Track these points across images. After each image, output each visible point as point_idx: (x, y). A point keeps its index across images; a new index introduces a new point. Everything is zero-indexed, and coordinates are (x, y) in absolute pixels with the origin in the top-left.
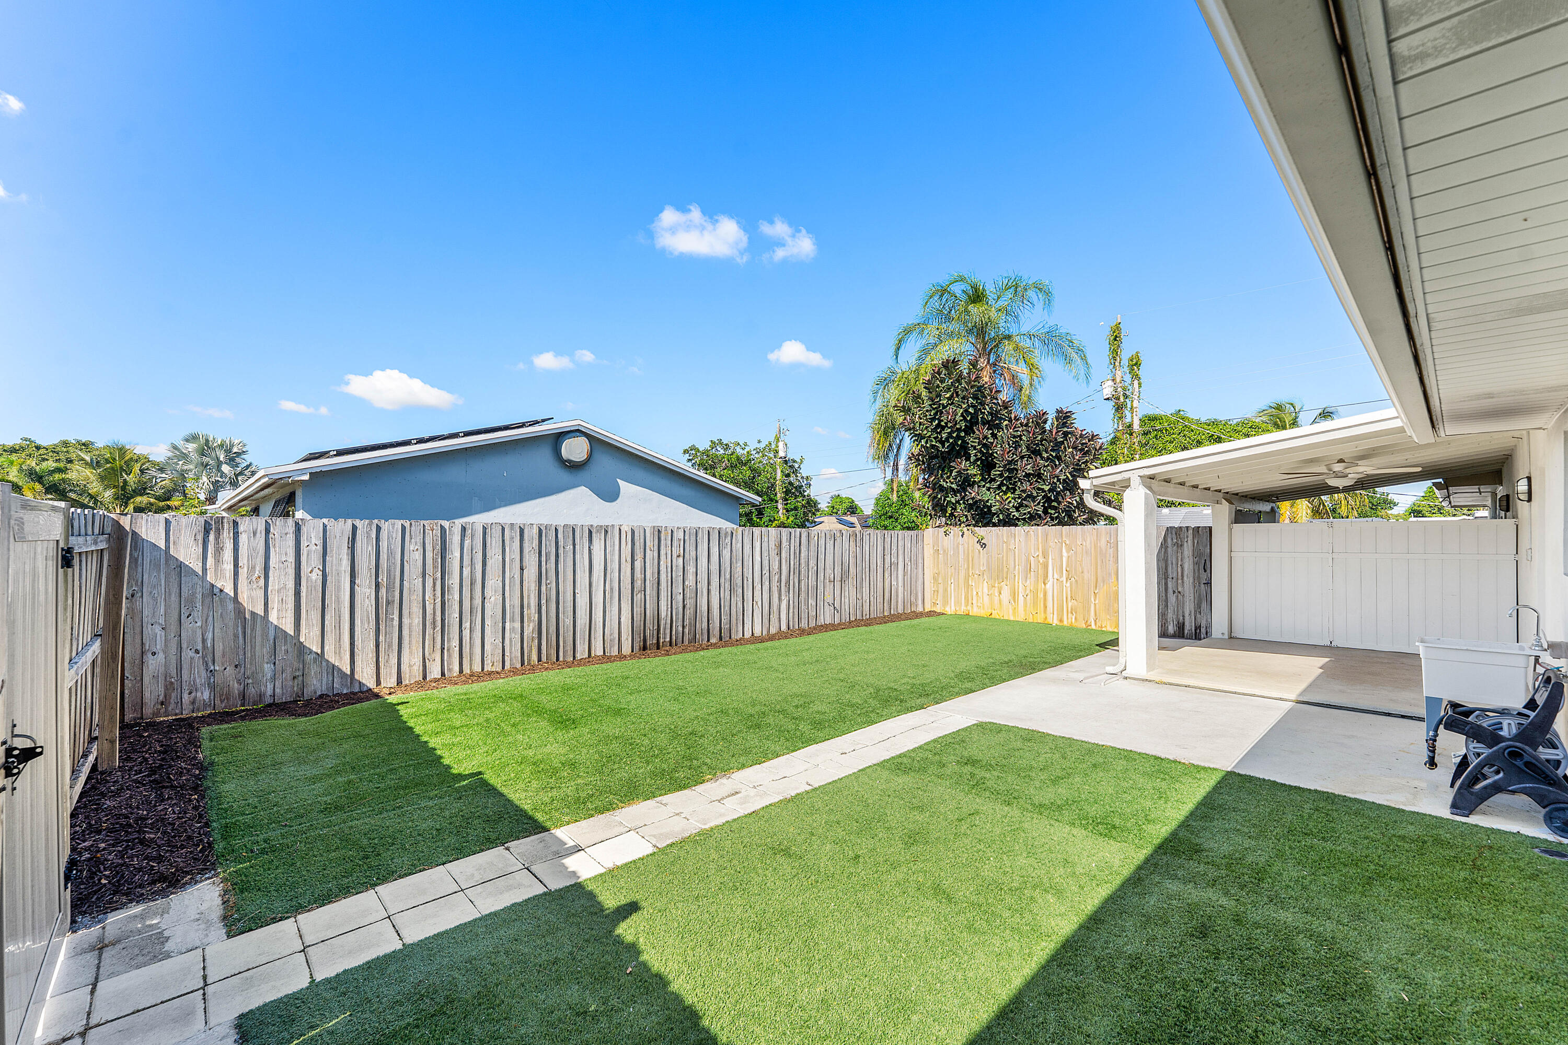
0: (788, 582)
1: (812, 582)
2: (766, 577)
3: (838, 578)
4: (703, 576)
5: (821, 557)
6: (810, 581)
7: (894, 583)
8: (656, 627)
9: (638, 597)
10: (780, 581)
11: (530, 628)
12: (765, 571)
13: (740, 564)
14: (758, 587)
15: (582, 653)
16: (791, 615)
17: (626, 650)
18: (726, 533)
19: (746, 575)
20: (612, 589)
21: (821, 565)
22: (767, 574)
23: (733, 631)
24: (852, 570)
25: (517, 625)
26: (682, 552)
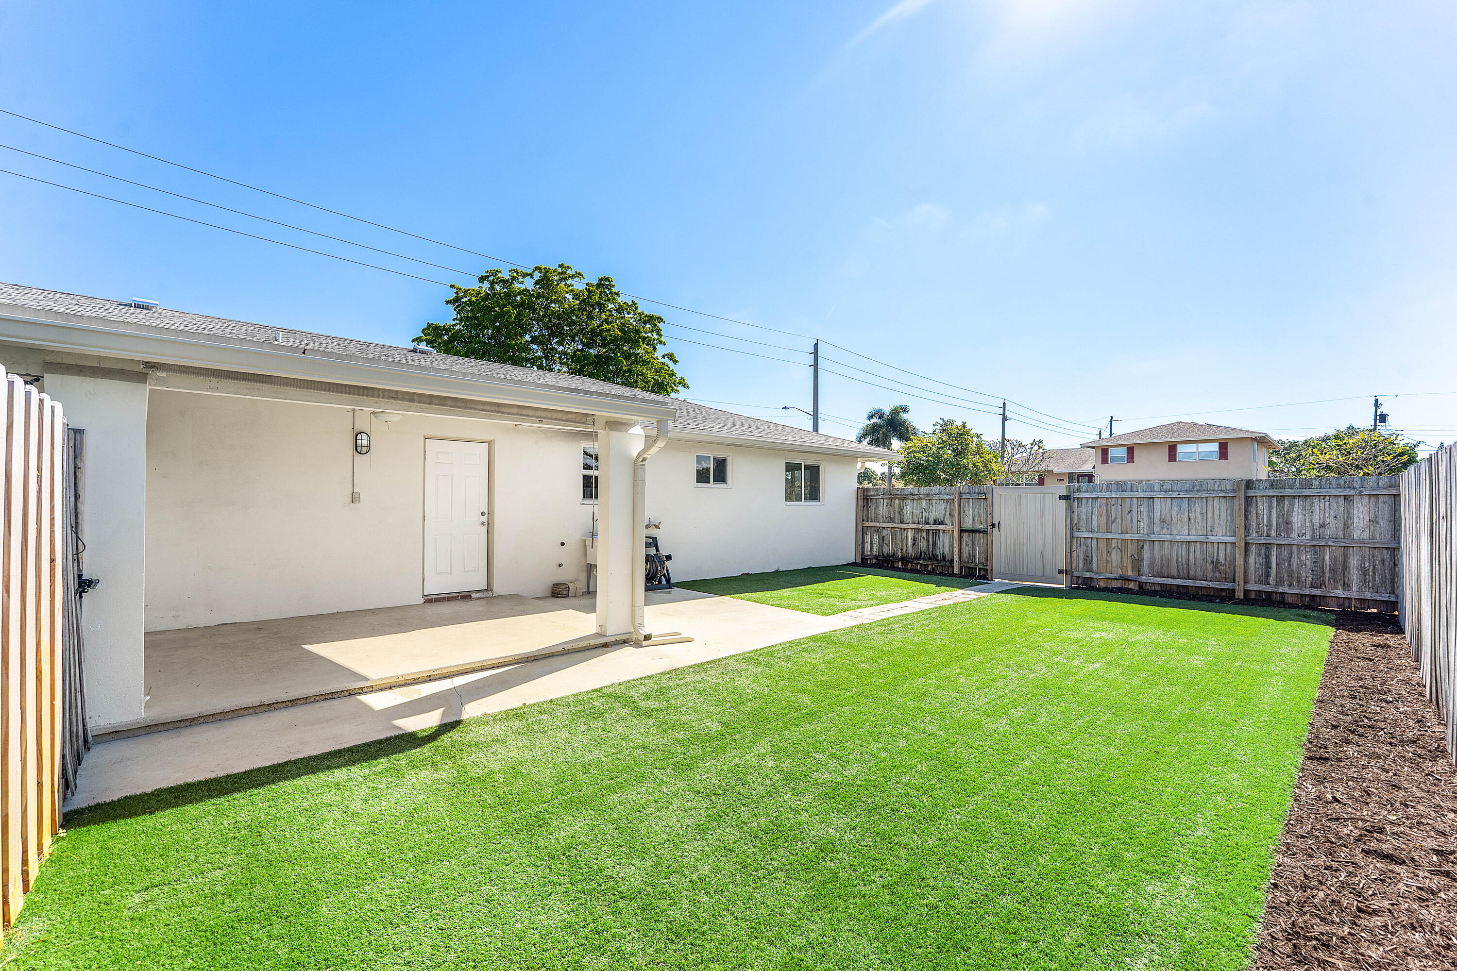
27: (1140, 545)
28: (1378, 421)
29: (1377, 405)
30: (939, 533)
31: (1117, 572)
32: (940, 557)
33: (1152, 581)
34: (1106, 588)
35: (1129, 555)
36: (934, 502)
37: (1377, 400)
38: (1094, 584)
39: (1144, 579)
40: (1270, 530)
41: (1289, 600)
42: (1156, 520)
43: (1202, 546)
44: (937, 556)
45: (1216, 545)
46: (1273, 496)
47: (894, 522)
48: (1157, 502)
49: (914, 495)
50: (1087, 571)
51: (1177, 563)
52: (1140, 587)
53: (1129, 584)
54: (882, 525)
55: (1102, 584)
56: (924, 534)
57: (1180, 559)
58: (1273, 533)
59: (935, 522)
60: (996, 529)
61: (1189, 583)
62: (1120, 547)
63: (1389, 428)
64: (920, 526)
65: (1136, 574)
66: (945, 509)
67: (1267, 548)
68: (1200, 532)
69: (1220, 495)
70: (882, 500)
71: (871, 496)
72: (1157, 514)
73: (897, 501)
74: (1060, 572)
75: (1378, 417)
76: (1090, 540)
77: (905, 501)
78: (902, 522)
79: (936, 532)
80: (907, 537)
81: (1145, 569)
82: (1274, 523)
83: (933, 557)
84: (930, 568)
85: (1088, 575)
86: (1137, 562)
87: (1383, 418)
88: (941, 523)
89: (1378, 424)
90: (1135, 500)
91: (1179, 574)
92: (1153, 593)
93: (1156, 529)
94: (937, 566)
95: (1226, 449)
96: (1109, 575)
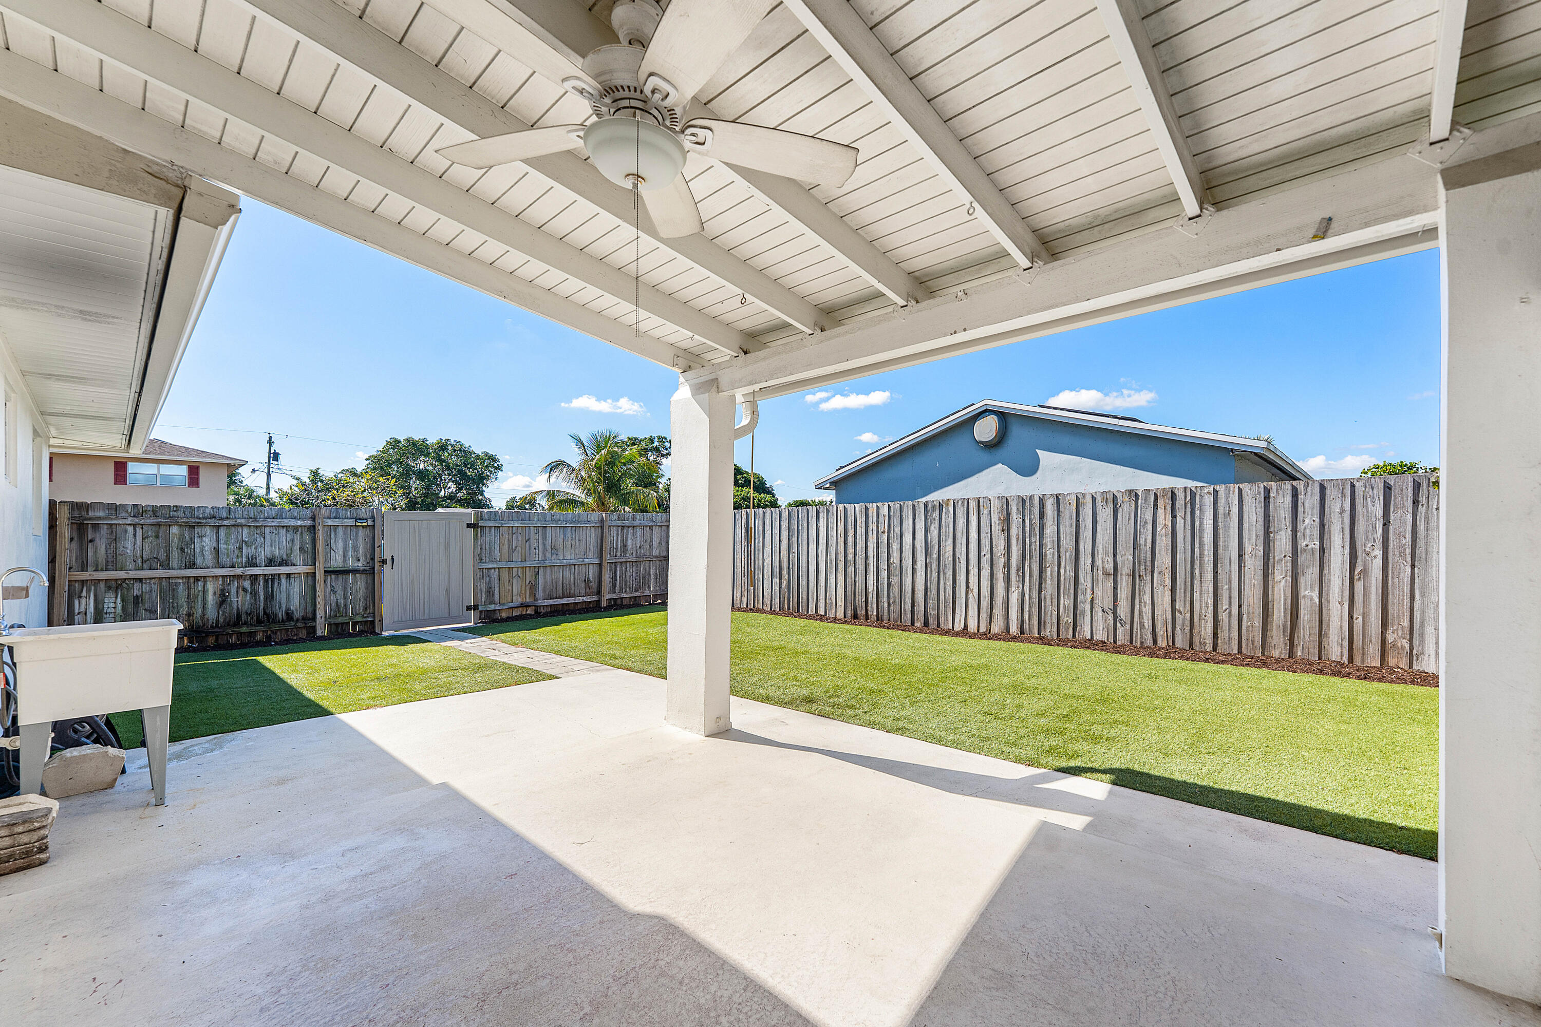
0: (1021, 567)
1: (1067, 571)
2: (986, 560)
3: (1125, 567)
4: (908, 554)
5: (1087, 534)
6: (1062, 570)
7: (1309, 594)
8: (864, 599)
9: (850, 569)
10: (1008, 565)
11: (784, 583)
12: (986, 549)
13: (950, 541)
14: (974, 571)
15: (812, 611)
16: (1026, 614)
17: (840, 615)
18: (934, 507)
19: (958, 555)
20: (831, 560)
21: (1086, 546)
22: (988, 556)
23: (942, 619)
24: (1163, 559)
25: (778, 580)
26: (886, 527)
27: (536, 571)
28: (271, 459)
29: (270, 442)
30: (279, 579)
31: (518, 600)
32: (281, 615)
33: (546, 604)
34: (508, 618)
35: (527, 582)
36: (268, 530)
37: (270, 438)
38: (497, 616)
39: (540, 603)
40: (617, 552)
41: (625, 602)
42: (548, 548)
43: (579, 567)
44: (275, 615)
45: (587, 565)
46: (619, 526)
47: (166, 565)
48: (549, 530)
49: (221, 519)
50: (490, 604)
51: (563, 584)
52: (536, 612)
53: (527, 611)
54: (133, 574)
55: (504, 615)
56: (247, 584)
57: (565, 581)
58: (618, 554)
59: (271, 562)
60: (387, 568)
61: (571, 600)
62: (520, 575)
63: (281, 467)
64: (239, 571)
65: (532, 599)
66: (292, 541)
67: (615, 565)
68: (578, 556)
69: (592, 525)
70: (130, 529)
71: (99, 518)
72: (549, 542)
73: (175, 530)
74: (469, 608)
75: (272, 455)
76: (493, 570)
77: (197, 530)
78: (192, 565)
79: (270, 580)
80: (205, 591)
81: (540, 594)
82: (619, 546)
83: (268, 618)
84: (259, 636)
85: (492, 607)
86: (533, 587)
87: (276, 456)
88: (284, 562)
89: (272, 462)
90: (532, 528)
91: (563, 594)
92: (546, 615)
93: (548, 555)
94: (275, 633)
95: (198, 474)
96: (511, 605)
